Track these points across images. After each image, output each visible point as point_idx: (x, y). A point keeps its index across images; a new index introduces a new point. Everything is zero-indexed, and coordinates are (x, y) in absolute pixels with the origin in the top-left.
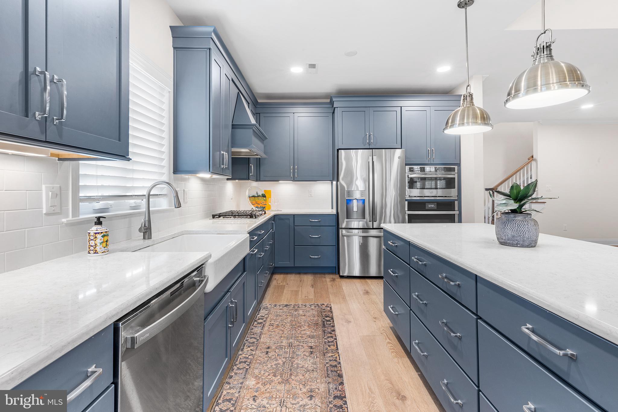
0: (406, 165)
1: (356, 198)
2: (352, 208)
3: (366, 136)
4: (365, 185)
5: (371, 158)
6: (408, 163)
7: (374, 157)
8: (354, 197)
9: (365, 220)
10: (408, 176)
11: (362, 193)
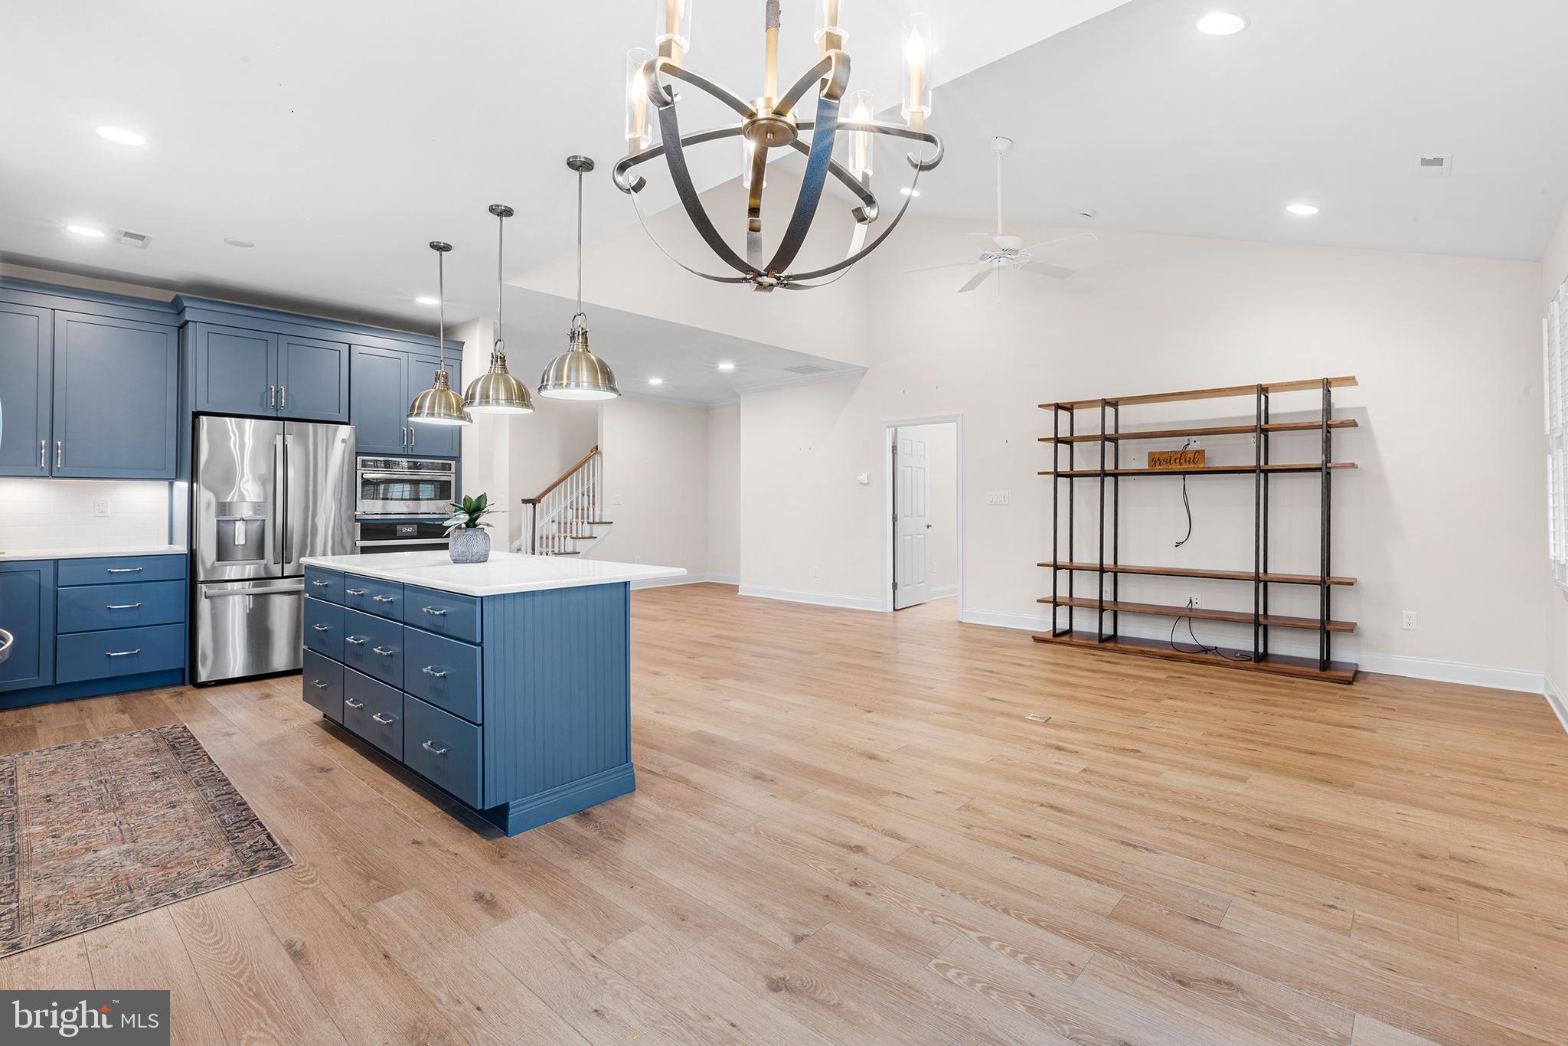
0: (358, 454)
1: (240, 517)
2: (231, 539)
3: (269, 392)
4: (265, 492)
5: (279, 438)
6: (360, 450)
7: (288, 437)
8: (238, 516)
9: (264, 562)
10: (362, 474)
11: (257, 507)
